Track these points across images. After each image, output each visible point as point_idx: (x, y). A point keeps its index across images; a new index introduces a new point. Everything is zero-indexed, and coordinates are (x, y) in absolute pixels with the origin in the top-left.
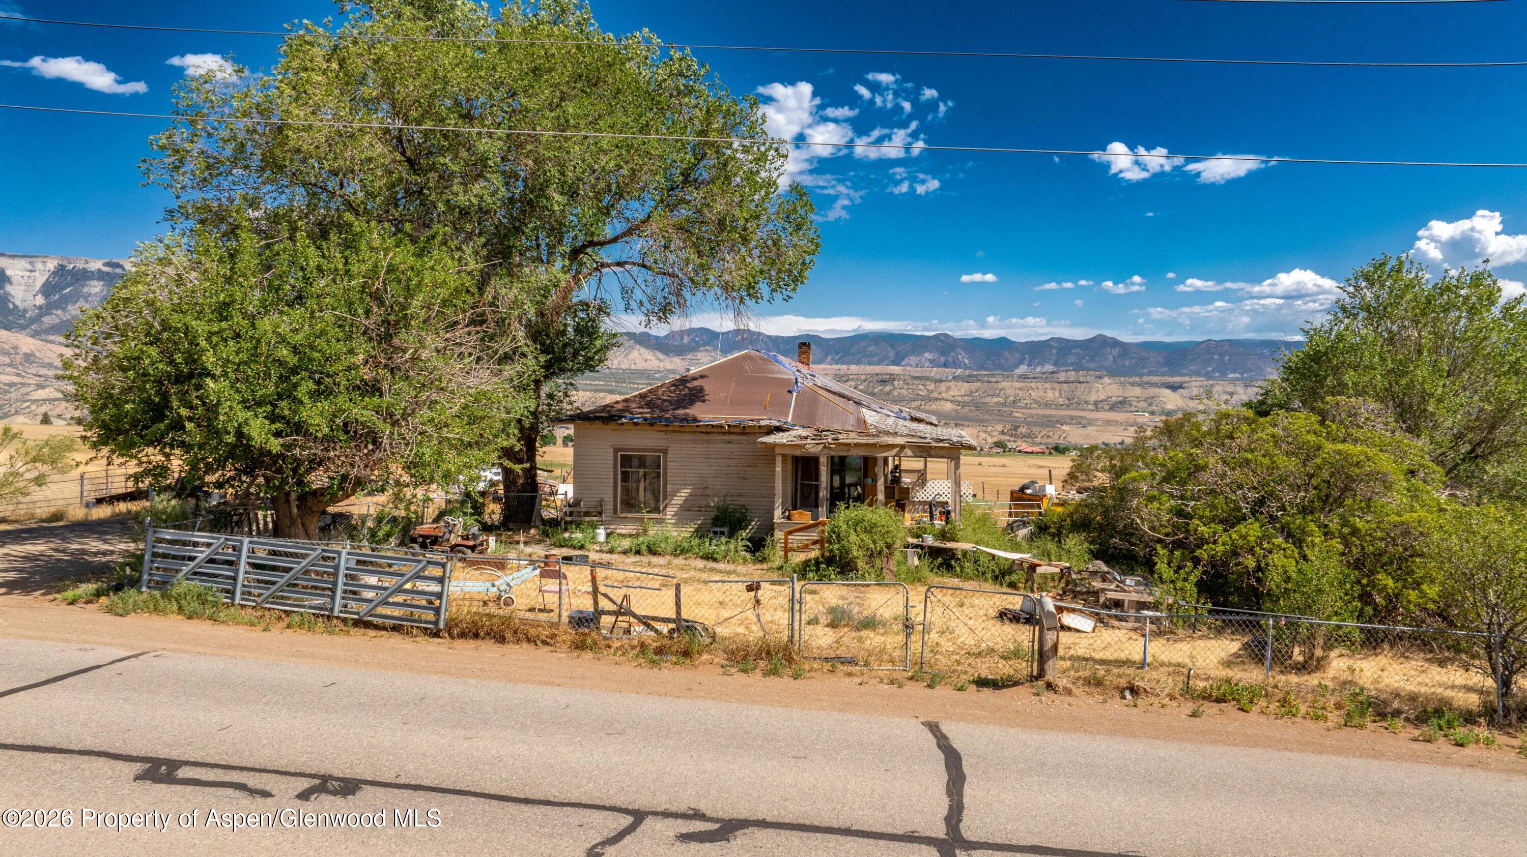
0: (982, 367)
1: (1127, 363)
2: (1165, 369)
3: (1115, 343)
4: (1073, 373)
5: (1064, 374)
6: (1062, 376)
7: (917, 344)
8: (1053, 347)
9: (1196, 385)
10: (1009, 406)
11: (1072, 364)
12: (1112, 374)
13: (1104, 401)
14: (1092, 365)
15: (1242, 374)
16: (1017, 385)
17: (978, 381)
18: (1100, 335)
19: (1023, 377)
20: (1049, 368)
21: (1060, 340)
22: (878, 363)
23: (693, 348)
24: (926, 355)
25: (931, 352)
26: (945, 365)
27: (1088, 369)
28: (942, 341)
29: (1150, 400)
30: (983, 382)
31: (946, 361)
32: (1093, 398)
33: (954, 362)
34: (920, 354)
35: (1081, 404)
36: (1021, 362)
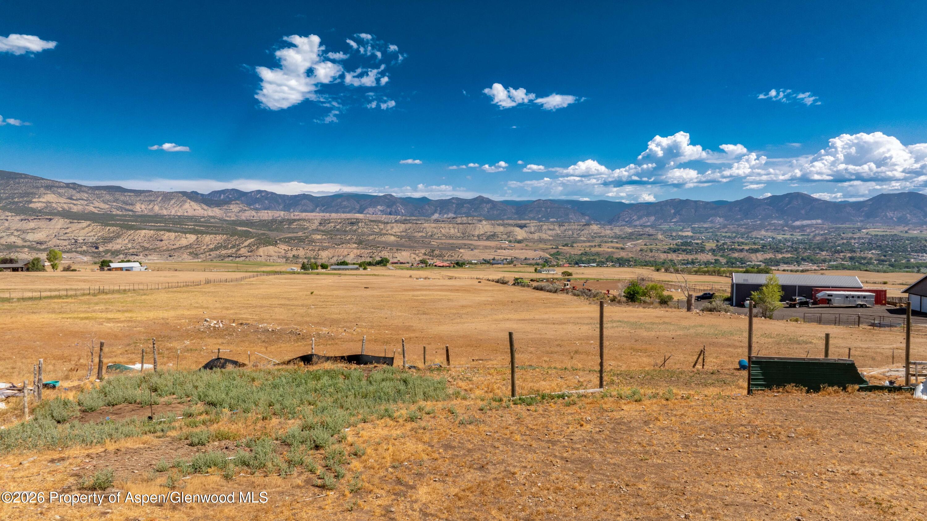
0: (412, 215)
1: (495, 212)
2: (516, 216)
3: (489, 201)
4: (465, 218)
5: (460, 219)
6: (459, 220)
7: (372, 201)
8: (454, 203)
9: (533, 225)
10: (428, 238)
11: (464, 213)
12: (487, 219)
13: (482, 235)
14: (475, 214)
15: (557, 219)
16: (433, 225)
17: (410, 223)
18: (480, 196)
19: (437, 221)
20: (451, 215)
21: (457, 199)
22: (349, 212)
23: (227, 202)
24: (379, 207)
25: (381, 205)
26: (390, 214)
27: (473, 216)
28: (389, 199)
29: (509, 234)
30: (413, 223)
31: (391, 211)
32: (477, 233)
33: (396, 212)
34: (375, 207)
35: (470, 237)
36: (435, 212)
